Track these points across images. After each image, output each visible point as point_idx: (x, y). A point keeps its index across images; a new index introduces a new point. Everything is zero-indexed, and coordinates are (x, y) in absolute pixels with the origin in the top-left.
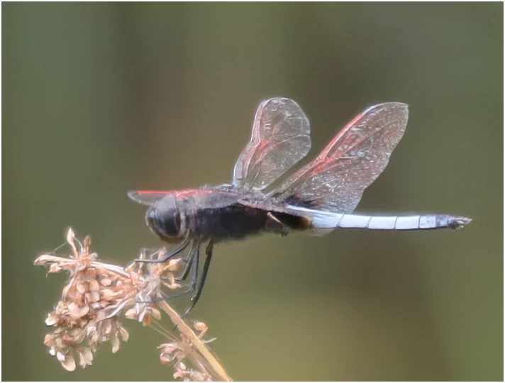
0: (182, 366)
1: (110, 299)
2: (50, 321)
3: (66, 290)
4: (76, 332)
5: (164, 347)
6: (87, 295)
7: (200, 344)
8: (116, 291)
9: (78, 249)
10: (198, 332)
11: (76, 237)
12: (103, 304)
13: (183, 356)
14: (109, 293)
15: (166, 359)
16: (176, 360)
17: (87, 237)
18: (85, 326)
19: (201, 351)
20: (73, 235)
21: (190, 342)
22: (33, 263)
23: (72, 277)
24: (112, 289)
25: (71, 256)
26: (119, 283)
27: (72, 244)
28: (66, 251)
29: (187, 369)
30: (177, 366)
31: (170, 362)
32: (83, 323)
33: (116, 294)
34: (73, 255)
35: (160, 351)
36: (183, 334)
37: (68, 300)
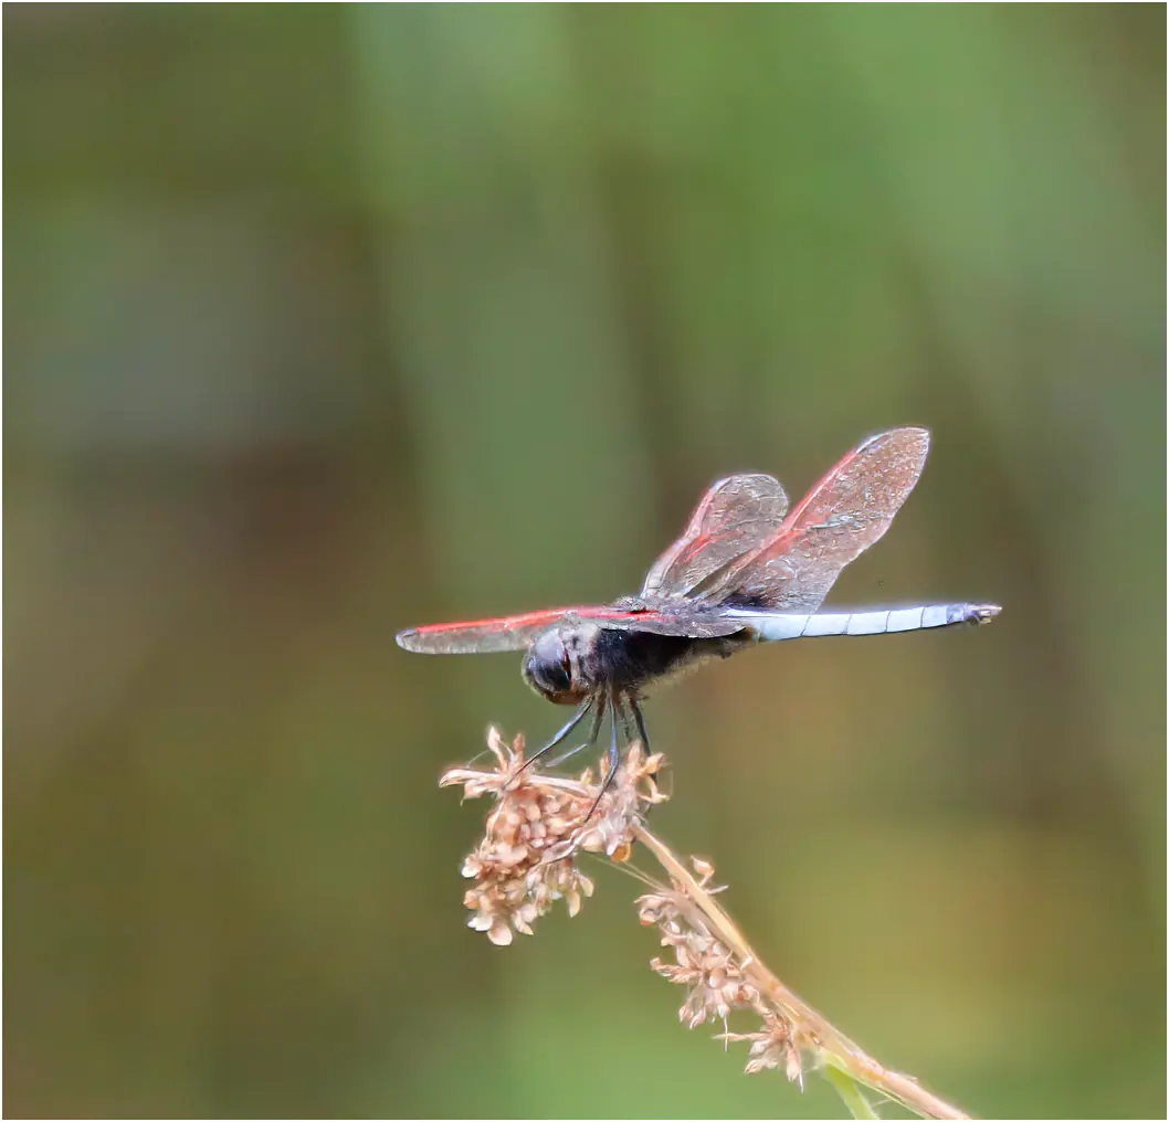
0: (675, 927)
1: (560, 832)
2: (470, 870)
3: (492, 821)
4: (511, 886)
5: (646, 900)
6: (525, 828)
7: (701, 893)
8: (570, 819)
9: (507, 758)
10: (698, 876)
11: (502, 739)
12: (550, 842)
13: (675, 914)
14: (558, 824)
15: (649, 918)
16: (664, 919)
17: (519, 735)
18: (523, 876)
19: (702, 904)
20: (498, 737)
21: (686, 892)
22: (437, 784)
23: (500, 801)
24: (562, 817)
25: (496, 769)
26: (574, 806)
27: (496, 750)
28: (488, 762)
29: (681, 933)
30: (666, 927)
31: (656, 923)
32: (520, 872)
33: (569, 824)
34: (499, 766)
35: (638, 906)
36: (675, 878)
37: (495, 838)
